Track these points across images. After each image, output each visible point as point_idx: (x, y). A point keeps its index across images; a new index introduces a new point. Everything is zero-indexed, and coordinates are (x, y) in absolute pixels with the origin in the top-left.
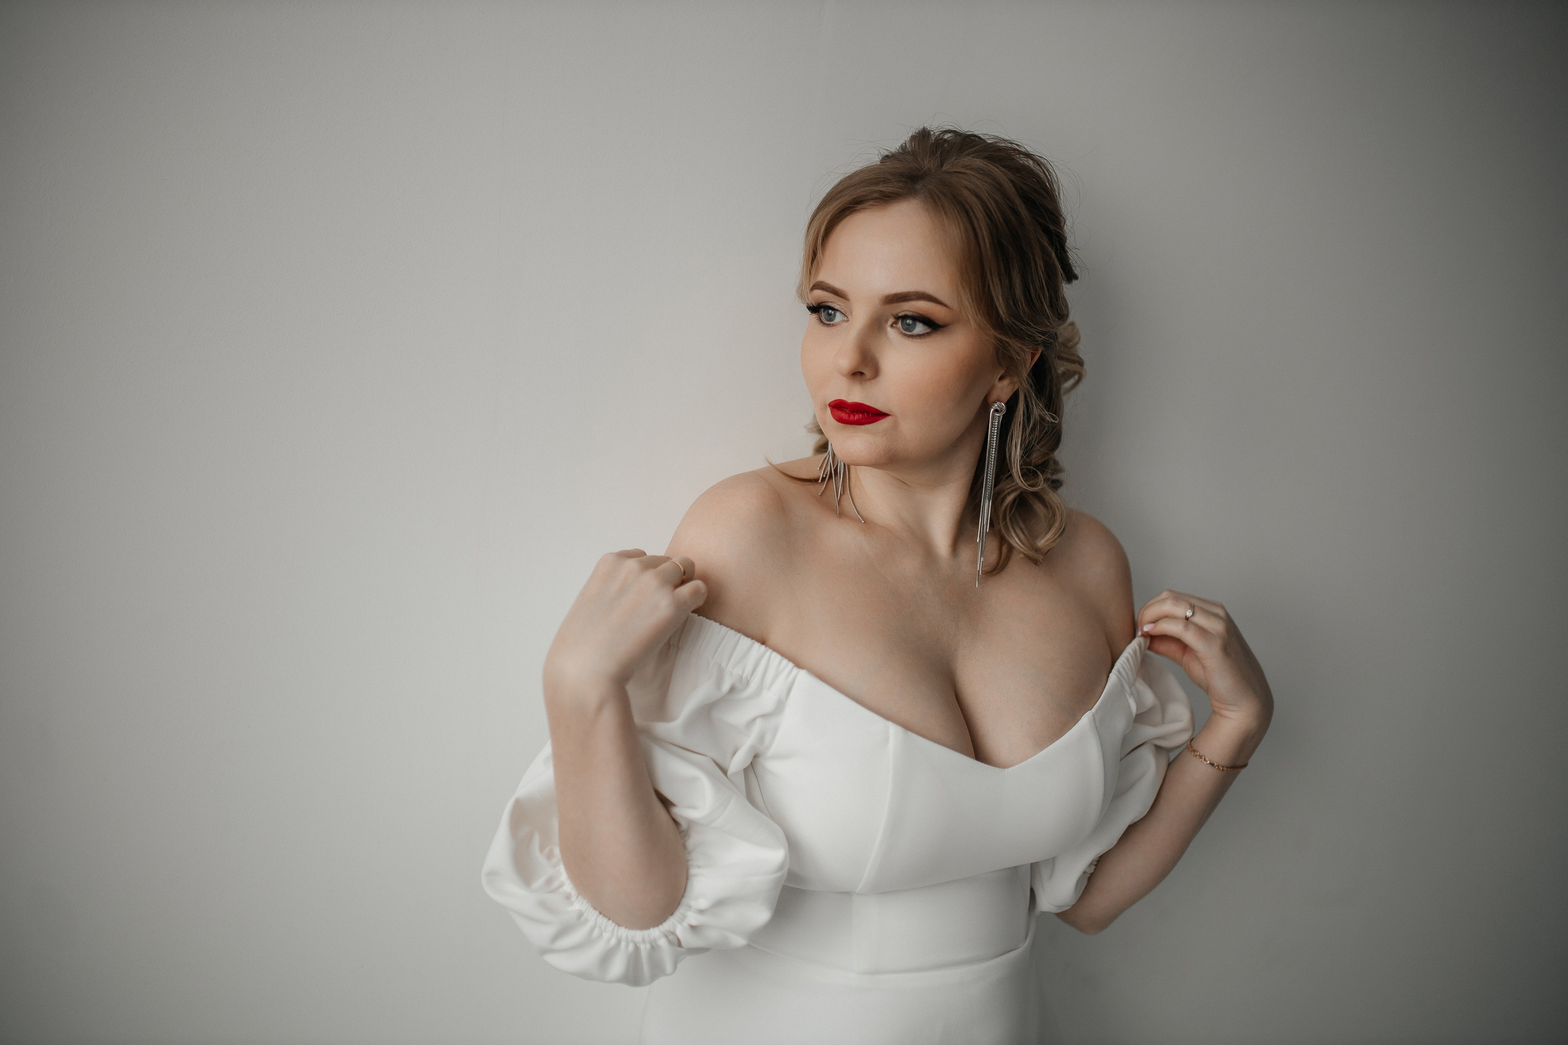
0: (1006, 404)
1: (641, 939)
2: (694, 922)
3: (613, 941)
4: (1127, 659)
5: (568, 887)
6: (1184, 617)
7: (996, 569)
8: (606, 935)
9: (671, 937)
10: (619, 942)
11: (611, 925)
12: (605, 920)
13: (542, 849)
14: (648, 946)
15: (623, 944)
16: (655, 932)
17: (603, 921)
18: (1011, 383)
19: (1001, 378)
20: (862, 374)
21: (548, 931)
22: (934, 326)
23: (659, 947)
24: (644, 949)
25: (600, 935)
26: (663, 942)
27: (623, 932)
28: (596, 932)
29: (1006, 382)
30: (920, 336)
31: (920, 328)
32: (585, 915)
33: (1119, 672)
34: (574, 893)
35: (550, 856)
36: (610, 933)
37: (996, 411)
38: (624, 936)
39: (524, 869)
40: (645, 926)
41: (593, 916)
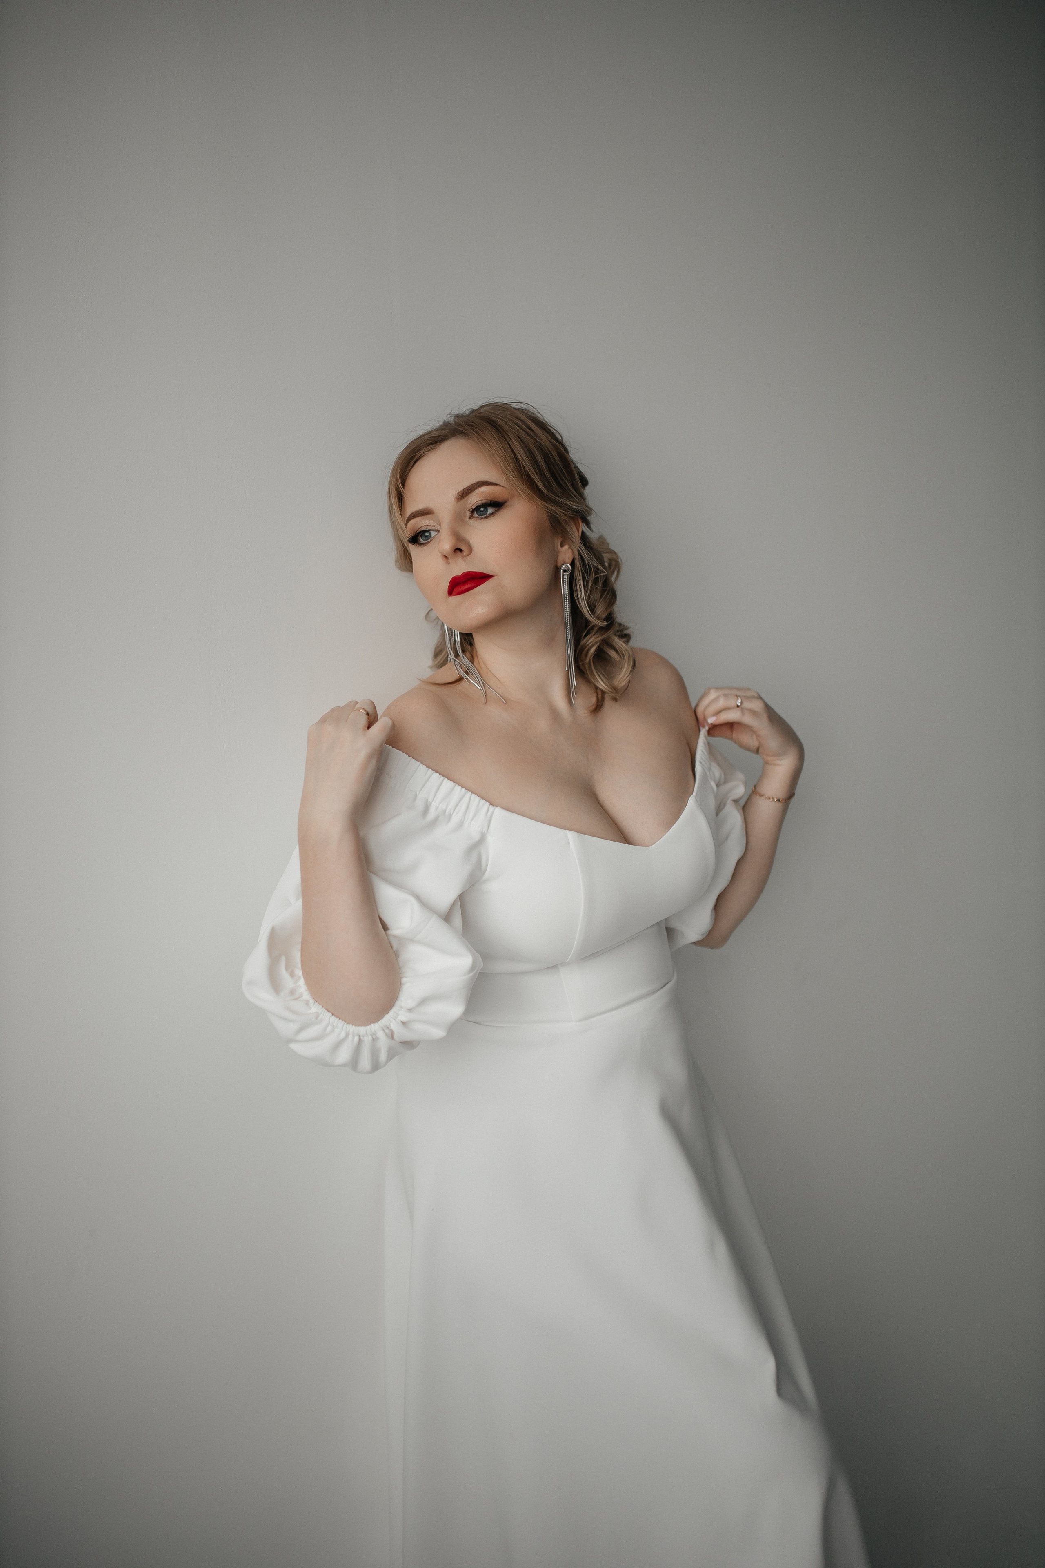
0: (571, 565)
1: (365, 1032)
2: (404, 1019)
3: (343, 1035)
4: (702, 751)
5: (306, 996)
6: (736, 706)
7: (598, 707)
8: (337, 1031)
9: (387, 1031)
10: (347, 1035)
11: (341, 1023)
12: (336, 1019)
13: (287, 970)
14: (370, 1038)
15: (350, 1037)
16: (375, 1027)
17: (334, 1020)
18: (570, 547)
19: (562, 546)
20: (461, 550)
21: (294, 1027)
22: (497, 505)
23: (378, 1038)
24: (367, 1040)
25: (332, 1031)
26: (381, 1034)
27: (351, 1028)
28: (329, 1029)
29: (566, 547)
30: (492, 514)
31: (490, 510)
32: (320, 1017)
33: (700, 762)
34: (312, 1001)
35: (292, 975)
36: (339, 1028)
37: (565, 571)
38: (351, 1031)
39: (275, 984)
40: (368, 1022)
41: (327, 1016)
